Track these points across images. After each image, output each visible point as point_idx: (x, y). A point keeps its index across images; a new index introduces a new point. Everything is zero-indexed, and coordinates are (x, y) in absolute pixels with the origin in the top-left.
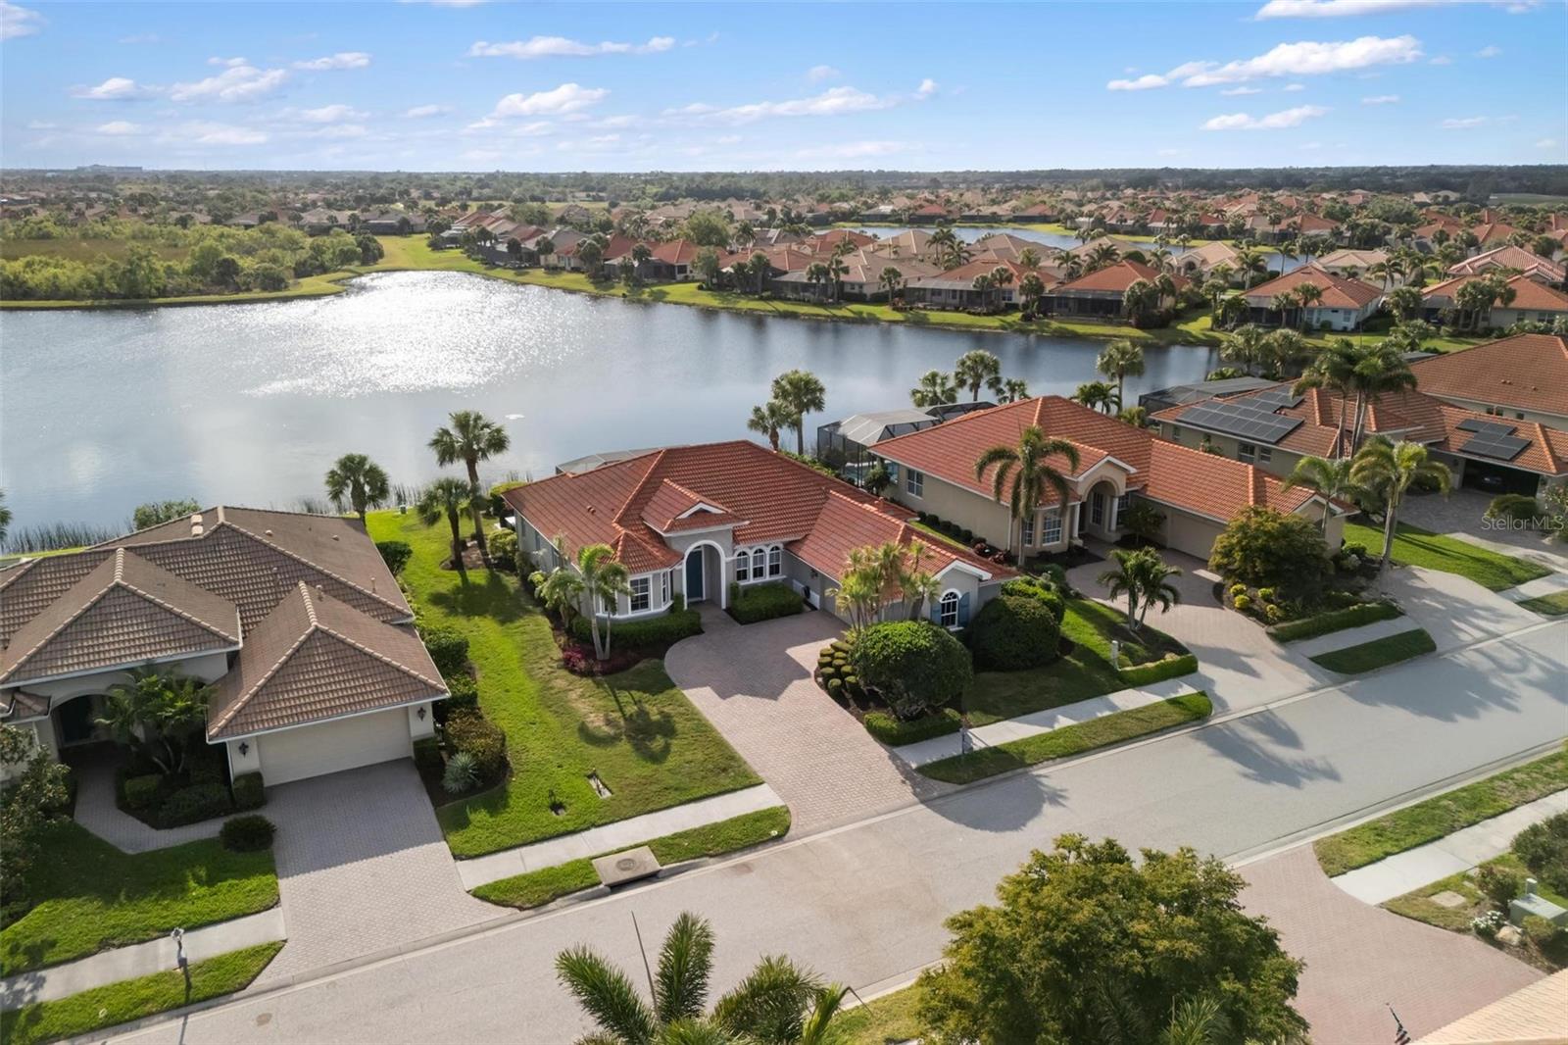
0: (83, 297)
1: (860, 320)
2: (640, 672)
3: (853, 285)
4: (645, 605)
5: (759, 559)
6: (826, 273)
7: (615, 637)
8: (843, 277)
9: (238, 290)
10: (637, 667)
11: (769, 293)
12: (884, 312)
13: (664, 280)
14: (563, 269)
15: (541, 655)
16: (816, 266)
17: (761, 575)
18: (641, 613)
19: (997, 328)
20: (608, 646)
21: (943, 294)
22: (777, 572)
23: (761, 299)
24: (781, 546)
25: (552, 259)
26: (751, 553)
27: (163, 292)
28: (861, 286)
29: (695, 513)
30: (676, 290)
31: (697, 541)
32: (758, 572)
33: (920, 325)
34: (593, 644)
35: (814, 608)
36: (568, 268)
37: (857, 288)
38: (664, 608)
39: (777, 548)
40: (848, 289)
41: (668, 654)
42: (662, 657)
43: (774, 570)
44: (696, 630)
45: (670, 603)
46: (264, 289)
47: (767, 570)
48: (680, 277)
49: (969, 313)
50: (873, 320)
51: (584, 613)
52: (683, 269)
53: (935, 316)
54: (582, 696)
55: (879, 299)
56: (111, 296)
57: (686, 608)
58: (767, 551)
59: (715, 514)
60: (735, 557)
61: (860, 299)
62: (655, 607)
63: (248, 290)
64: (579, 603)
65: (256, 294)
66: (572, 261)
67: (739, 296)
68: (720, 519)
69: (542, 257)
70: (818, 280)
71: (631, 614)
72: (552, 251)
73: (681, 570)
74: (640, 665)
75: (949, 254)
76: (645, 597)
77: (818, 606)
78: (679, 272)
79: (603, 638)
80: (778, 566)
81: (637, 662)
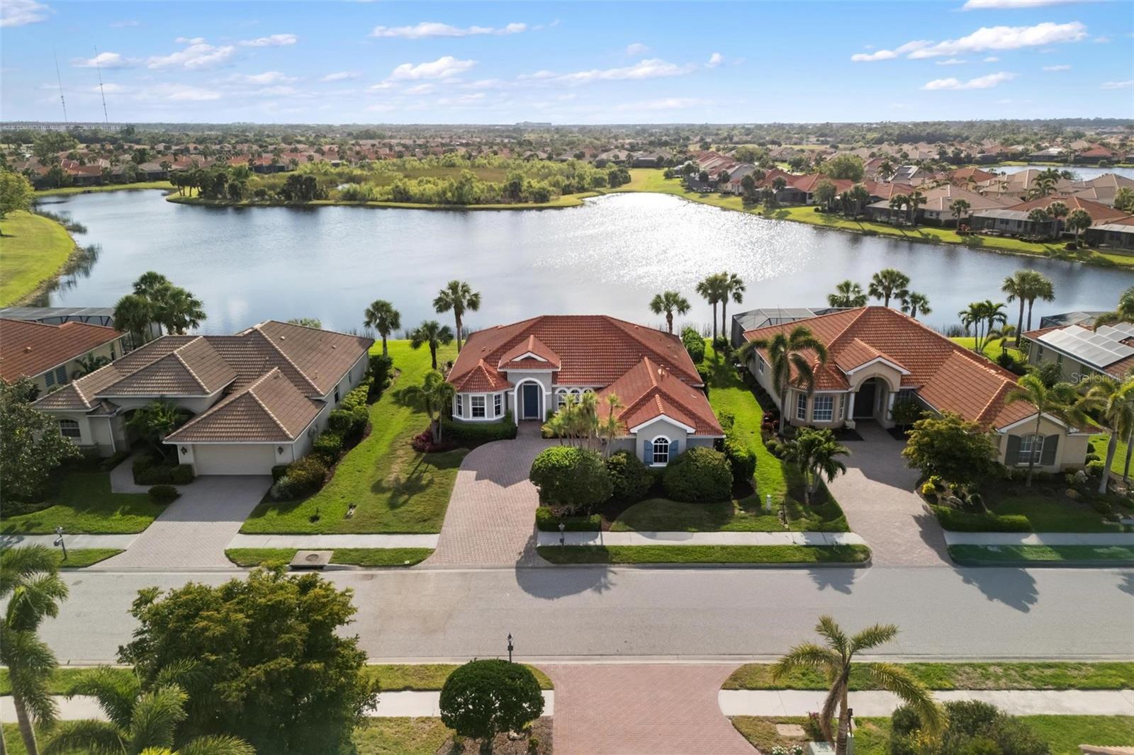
0: (435, 202)
1: (925, 241)
3: (931, 212)
4: (482, 414)
6: (907, 201)
8: (921, 206)
9: (520, 201)
11: (861, 216)
12: (949, 236)
13: (797, 204)
14: (732, 193)
16: (899, 196)
18: (479, 419)
19: (1040, 254)
21: (1010, 223)
23: (856, 220)
25: (729, 186)
26: (568, 392)
27: (478, 201)
28: (938, 213)
30: (796, 212)
31: (525, 377)
33: (975, 247)
36: (737, 193)
37: (934, 214)
38: (494, 419)
40: (927, 216)
44: (509, 436)
45: (502, 416)
46: (536, 202)
48: (805, 201)
49: (1022, 240)
50: (935, 242)
52: (811, 195)
53: (989, 241)
55: (949, 225)
56: (448, 202)
57: (516, 421)
58: (581, 392)
60: (556, 393)
61: (936, 224)
62: (488, 418)
63: (526, 202)
65: (531, 204)
66: (739, 188)
67: (841, 217)
69: (722, 185)
70: (899, 206)
71: (471, 418)
72: (728, 181)
73: (513, 396)
75: (1036, 190)
76: (482, 409)
78: (807, 198)
81: (455, 448)
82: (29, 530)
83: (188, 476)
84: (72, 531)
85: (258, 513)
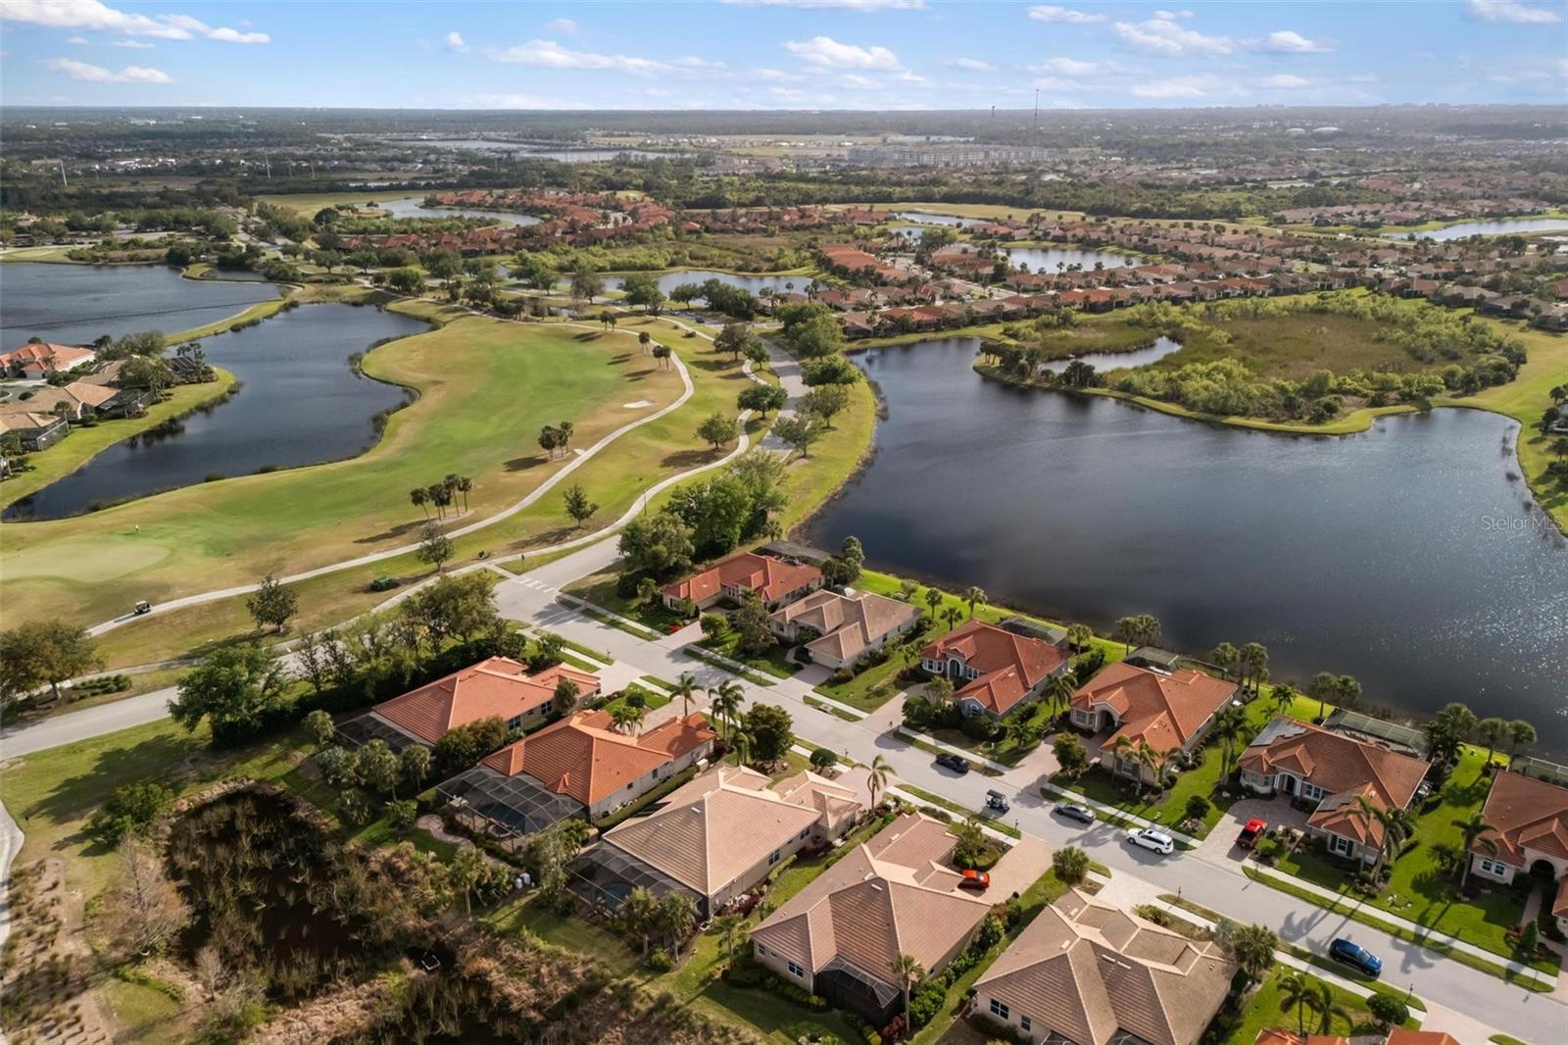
82: (756, 667)
83: (809, 661)
84: (767, 671)
85: (821, 685)
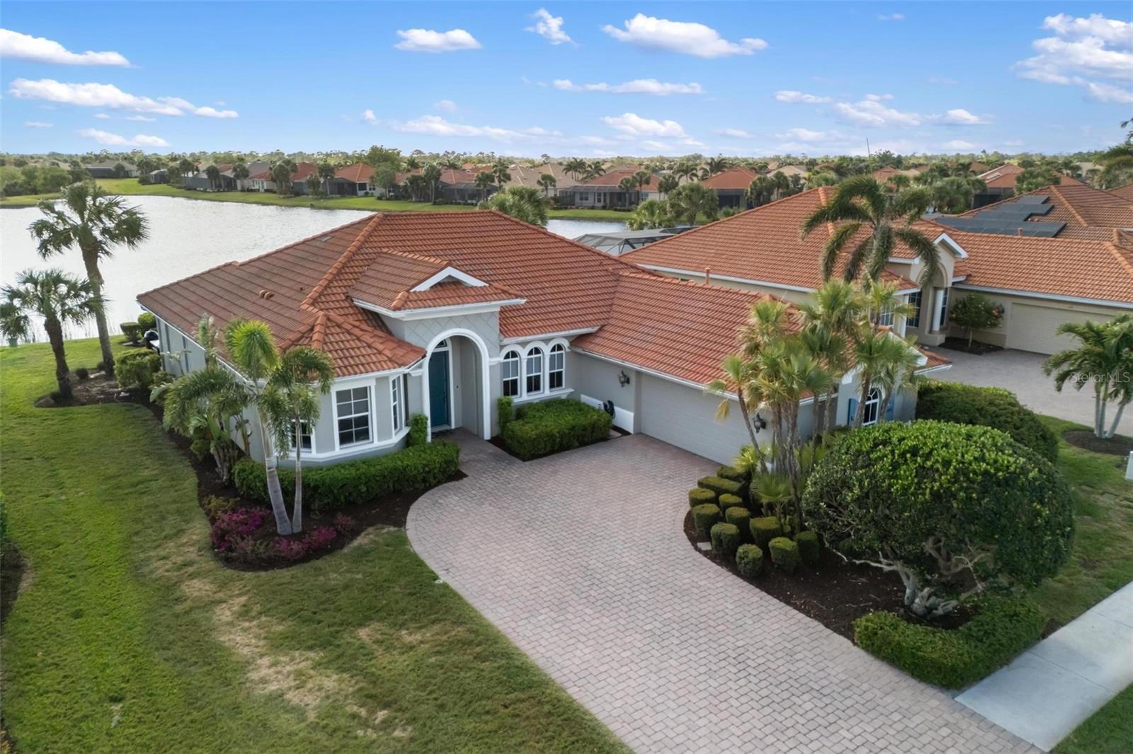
2: (363, 554)
4: (364, 435)
5: (535, 364)
6: (491, 179)
7: (312, 490)
8: (505, 184)
10: (356, 543)
11: (440, 199)
13: (347, 196)
14: (258, 190)
15: (168, 531)
16: (483, 174)
17: (537, 388)
18: (356, 449)
20: (298, 507)
21: (590, 198)
22: (560, 384)
24: (565, 343)
25: (247, 183)
26: (523, 353)
29: (440, 284)
31: (444, 329)
32: (534, 384)
34: (269, 507)
35: (625, 433)
38: (396, 438)
39: (559, 347)
41: (411, 515)
42: (400, 522)
43: (556, 380)
44: (451, 474)
45: (405, 431)
47: (545, 381)
48: (361, 193)
49: (616, 210)
51: (254, 454)
52: (363, 187)
54: (245, 613)
57: (429, 439)
58: (546, 350)
59: (472, 287)
60: (501, 359)
62: (379, 440)
64: (245, 437)
66: (265, 184)
68: (479, 295)
69: (239, 182)
70: (485, 186)
71: (339, 452)
72: (248, 176)
73: (420, 377)
74: (361, 540)
76: (364, 421)
77: (631, 430)
78: (360, 189)
79: (288, 493)
80: (560, 374)
81: (355, 533)
